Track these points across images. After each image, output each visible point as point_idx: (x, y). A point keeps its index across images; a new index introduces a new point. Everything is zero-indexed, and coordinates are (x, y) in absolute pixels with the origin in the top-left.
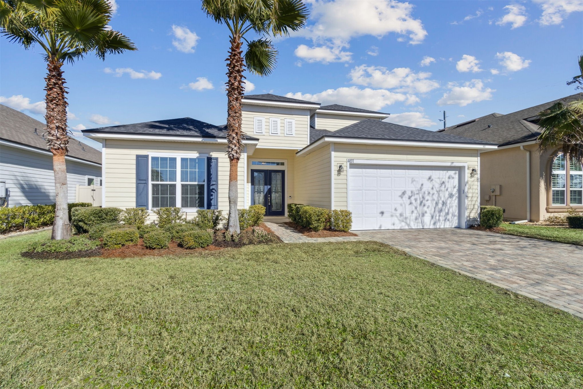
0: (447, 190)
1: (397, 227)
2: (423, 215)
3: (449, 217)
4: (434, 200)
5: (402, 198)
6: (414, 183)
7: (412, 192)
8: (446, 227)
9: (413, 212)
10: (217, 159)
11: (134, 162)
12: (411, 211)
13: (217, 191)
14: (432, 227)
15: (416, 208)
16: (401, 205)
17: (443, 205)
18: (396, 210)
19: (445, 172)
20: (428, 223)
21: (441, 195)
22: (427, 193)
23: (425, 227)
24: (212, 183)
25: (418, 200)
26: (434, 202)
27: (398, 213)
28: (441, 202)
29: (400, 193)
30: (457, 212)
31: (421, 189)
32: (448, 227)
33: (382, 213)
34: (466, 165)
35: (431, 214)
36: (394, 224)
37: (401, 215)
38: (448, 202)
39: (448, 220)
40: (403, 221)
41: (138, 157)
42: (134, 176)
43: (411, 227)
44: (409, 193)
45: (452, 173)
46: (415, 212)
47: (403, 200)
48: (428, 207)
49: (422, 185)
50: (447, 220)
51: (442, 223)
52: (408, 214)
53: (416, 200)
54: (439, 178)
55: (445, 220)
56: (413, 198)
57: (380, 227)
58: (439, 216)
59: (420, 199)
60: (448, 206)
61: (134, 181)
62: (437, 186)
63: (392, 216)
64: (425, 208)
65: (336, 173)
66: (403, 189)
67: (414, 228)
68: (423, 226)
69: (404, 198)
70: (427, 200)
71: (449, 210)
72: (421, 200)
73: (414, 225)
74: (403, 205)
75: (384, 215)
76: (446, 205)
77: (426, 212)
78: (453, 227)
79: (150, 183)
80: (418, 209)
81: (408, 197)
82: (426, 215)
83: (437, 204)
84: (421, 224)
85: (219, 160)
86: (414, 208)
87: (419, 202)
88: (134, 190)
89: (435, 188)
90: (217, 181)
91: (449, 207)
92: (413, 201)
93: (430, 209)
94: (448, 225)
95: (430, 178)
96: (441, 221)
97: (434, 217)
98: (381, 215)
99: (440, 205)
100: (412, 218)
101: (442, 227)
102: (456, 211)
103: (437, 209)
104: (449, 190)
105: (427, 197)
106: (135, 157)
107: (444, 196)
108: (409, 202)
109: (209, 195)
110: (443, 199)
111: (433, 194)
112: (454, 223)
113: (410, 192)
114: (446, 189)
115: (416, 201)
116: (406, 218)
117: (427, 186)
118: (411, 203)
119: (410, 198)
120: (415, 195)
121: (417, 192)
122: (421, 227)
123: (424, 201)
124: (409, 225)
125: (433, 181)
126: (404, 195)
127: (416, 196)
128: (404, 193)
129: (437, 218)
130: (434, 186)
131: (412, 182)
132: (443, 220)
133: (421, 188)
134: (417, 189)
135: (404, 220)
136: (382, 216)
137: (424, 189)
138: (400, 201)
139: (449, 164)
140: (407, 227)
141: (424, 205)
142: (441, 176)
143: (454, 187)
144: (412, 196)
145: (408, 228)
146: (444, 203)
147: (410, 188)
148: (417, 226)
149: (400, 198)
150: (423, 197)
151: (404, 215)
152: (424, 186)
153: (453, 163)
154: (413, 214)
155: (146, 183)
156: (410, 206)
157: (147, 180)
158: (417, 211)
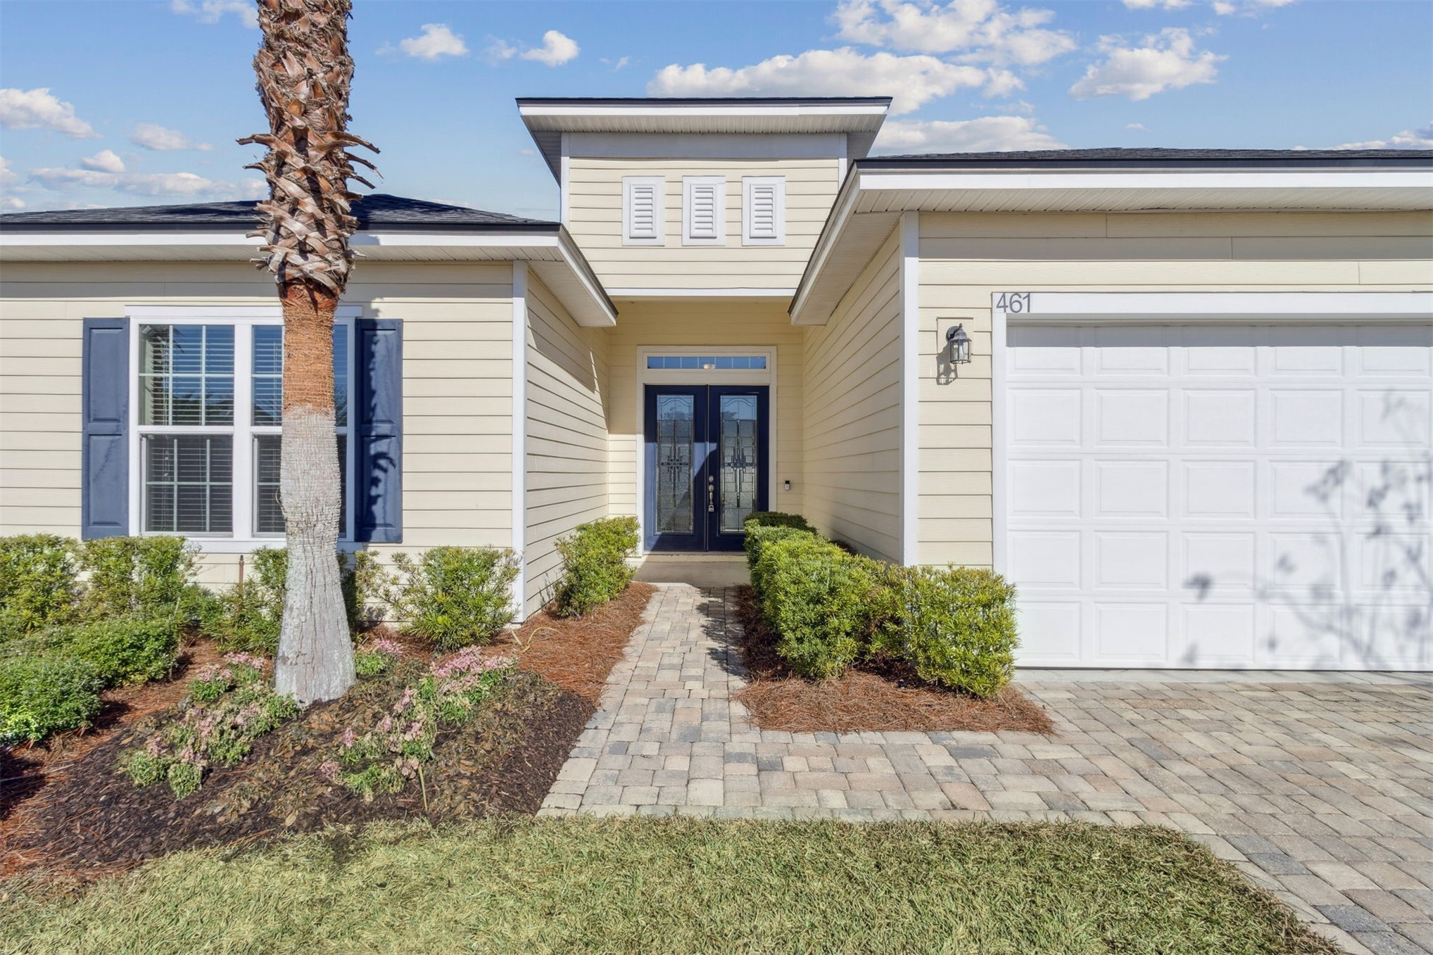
1: (1296, 656)
5: (1324, 498)
6: (1402, 415)
7: (1385, 467)
9: (1391, 578)
10: (397, 327)
11: (77, 348)
12: (1380, 572)
13: (396, 464)
15: (1413, 557)
16: (1320, 538)
18: (1284, 564)
24: (379, 428)
25: (1427, 509)
27: (1299, 585)
29: (1315, 474)
33: (1202, 583)
36: (1272, 644)
37: (1320, 592)
40: (1330, 628)
41: (91, 326)
42: (77, 404)
43: (1378, 659)
44: (1366, 476)
46: (1409, 577)
47: (1331, 514)
52: (1359, 588)
53: (1412, 512)
56: (1392, 506)
57: (1190, 657)
61: (77, 423)
63: (1263, 596)
65: (932, 368)
66: (1331, 454)
67: (1396, 665)
69: (1335, 502)
73: (1402, 650)
74: (1333, 539)
75: (1215, 591)
79: (135, 430)
80: (1425, 561)
81: (1360, 495)
86: (1398, 558)
88: (76, 461)
90: (396, 419)
92: (1397, 521)
98: (1193, 593)
100: (1384, 610)
106: (78, 330)
108: (1367, 520)
109: (366, 481)
113: (1375, 469)
115: (1411, 519)
116: (1349, 612)
118: (1378, 531)
119: (1374, 500)
120: (1403, 481)
121: (1422, 469)
124: (1367, 651)
126: (1338, 482)
127: (1412, 492)
128: (1337, 473)
131: (1387, 410)
134: (1418, 449)
135: (1340, 624)
136: (1201, 596)
138: (1313, 515)
140: (1353, 662)
144: (1386, 488)
145: (1360, 666)
147: (1372, 446)
148: (1421, 658)
149: (1311, 502)
151: (1338, 592)
154: (1395, 591)
155: (120, 433)
156: (1374, 543)
157: (121, 419)
158: (1422, 574)
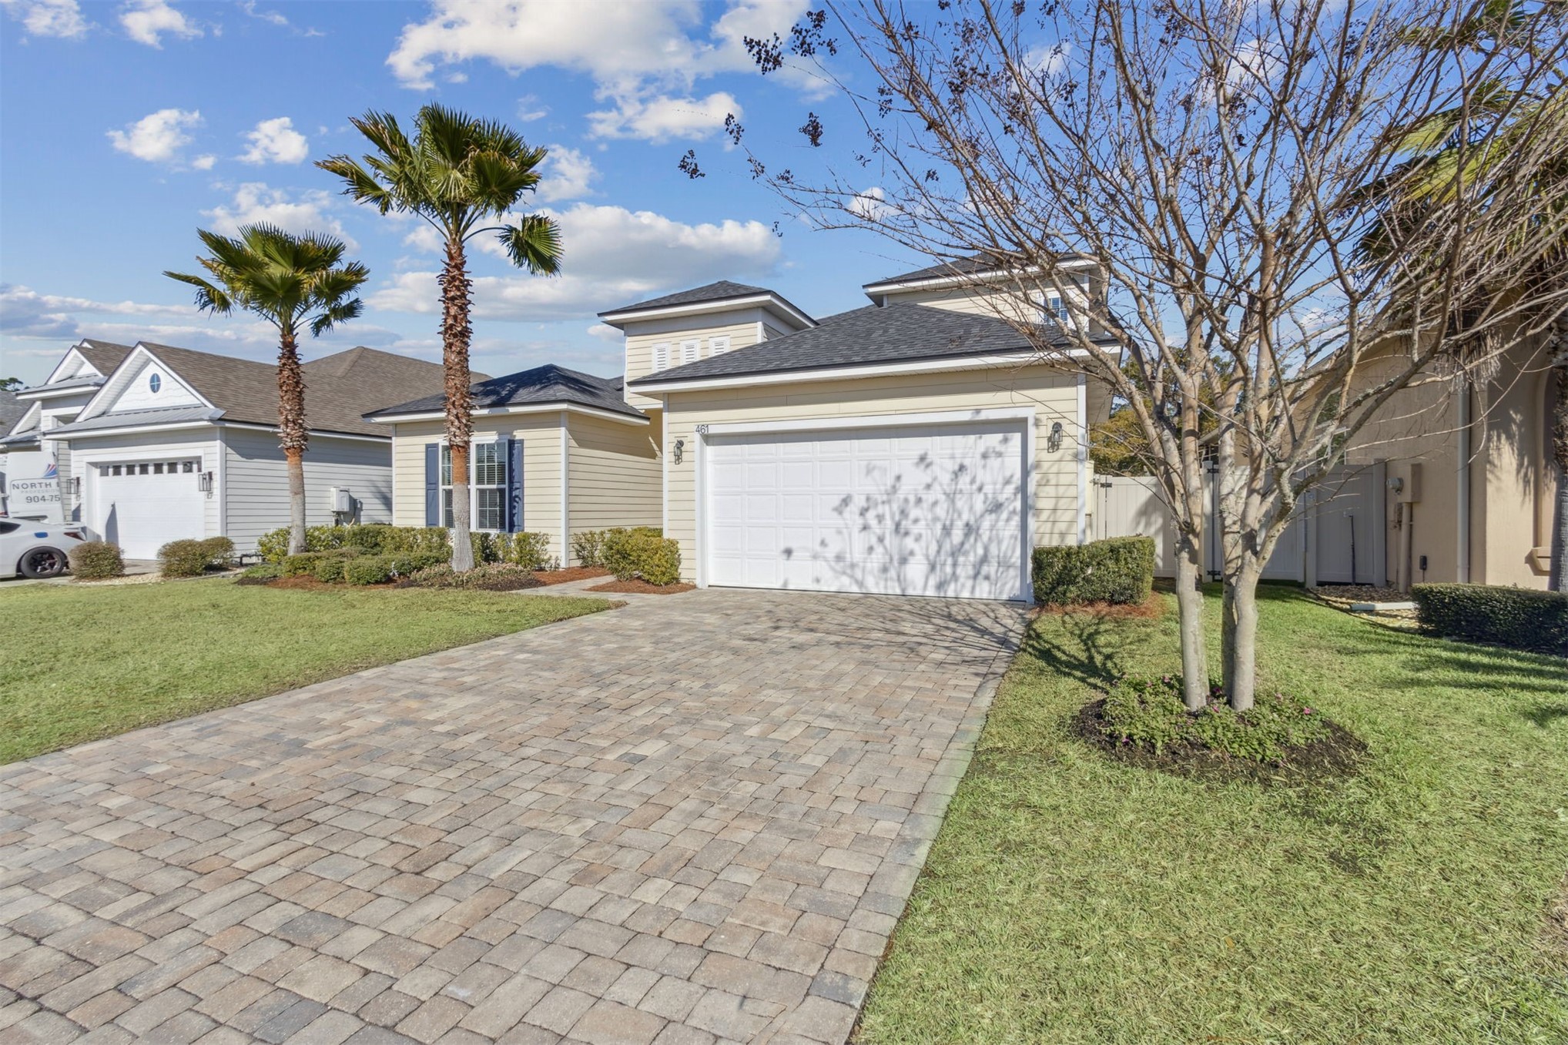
0: (980, 489)
1: (830, 585)
2: (903, 561)
3: (990, 569)
4: (936, 519)
5: (840, 513)
6: (876, 474)
7: (868, 499)
8: (977, 595)
9: (871, 549)
10: (522, 442)
11: (423, 456)
12: (866, 547)
13: (521, 499)
14: (931, 592)
15: (881, 540)
16: (839, 532)
17: (967, 535)
18: (823, 543)
19: (972, 437)
20: (920, 583)
21: (959, 504)
22: (912, 499)
23: (910, 592)
24: (517, 485)
25: (888, 517)
26: (939, 526)
27: (831, 552)
28: (959, 524)
29: (836, 501)
30: (1018, 552)
31: (894, 489)
32: (985, 596)
33: (788, 552)
34: (1029, 413)
35: (927, 557)
36: (818, 581)
37: (839, 558)
38: (986, 524)
39: (987, 578)
40: (844, 573)
41: (428, 446)
42: (423, 478)
43: (865, 588)
44: (859, 502)
45: (993, 440)
46: (879, 549)
47: (845, 520)
48: (918, 538)
49: (898, 478)
50: (980, 577)
51: (963, 586)
52: (857, 554)
53: (880, 518)
54: (953, 457)
55: (975, 577)
56: (871, 515)
57: (785, 585)
58: (955, 565)
59: (893, 518)
60: (985, 538)
61: (423, 485)
62: (946, 478)
63: (815, 557)
64: (909, 543)
65: (673, 458)
66: (844, 491)
67: (874, 590)
68: (903, 590)
69: (846, 515)
70: (916, 521)
71: (986, 549)
72: (897, 518)
73: (877, 584)
74: (845, 531)
75: (795, 554)
76: (978, 536)
77: (912, 553)
78: (1005, 597)
79: (441, 487)
80: (887, 542)
81: (857, 511)
82: (912, 560)
83: (947, 531)
84: (896, 584)
85: (526, 444)
86: (874, 540)
87: (889, 524)
88: (423, 500)
89: (941, 485)
90: (521, 482)
91: (990, 539)
92: (873, 522)
93: (923, 543)
94: (983, 591)
95: (922, 459)
96: (962, 580)
97: (938, 567)
98: (785, 555)
99: (957, 535)
100: (867, 565)
101: (966, 594)
102: (1013, 551)
103: (947, 547)
104: (988, 489)
105: (914, 513)
106: (423, 448)
107: (971, 508)
108: (860, 521)
109: (512, 507)
110: (965, 517)
111: (935, 503)
112: (1008, 587)
113: (863, 498)
114: (975, 487)
115: (880, 522)
116: (853, 566)
117: (914, 480)
118: (865, 528)
119: (863, 512)
120: (876, 505)
121: (885, 498)
122: (898, 591)
123: (904, 523)
124: (861, 584)
125: (934, 467)
126: (847, 505)
127: (880, 509)
128: (846, 501)
129: (949, 569)
130: (935, 479)
131: (868, 471)
132: (968, 577)
133: (894, 487)
134: (883, 488)
135: (849, 571)
136: (789, 557)
137: (906, 489)
138: (836, 521)
139: (966, 416)
140: (855, 589)
141: (907, 534)
142: (958, 453)
143: (1007, 482)
144: (870, 507)
146: (970, 530)
147: (861, 488)
148: (886, 588)
149: (835, 514)
150: (903, 512)
151: (848, 556)
152: (904, 480)
153: (978, 411)
154: (874, 556)
155: (436, 489)
156: (864, 533)
157: (436, 483)
158: (885, 548)
